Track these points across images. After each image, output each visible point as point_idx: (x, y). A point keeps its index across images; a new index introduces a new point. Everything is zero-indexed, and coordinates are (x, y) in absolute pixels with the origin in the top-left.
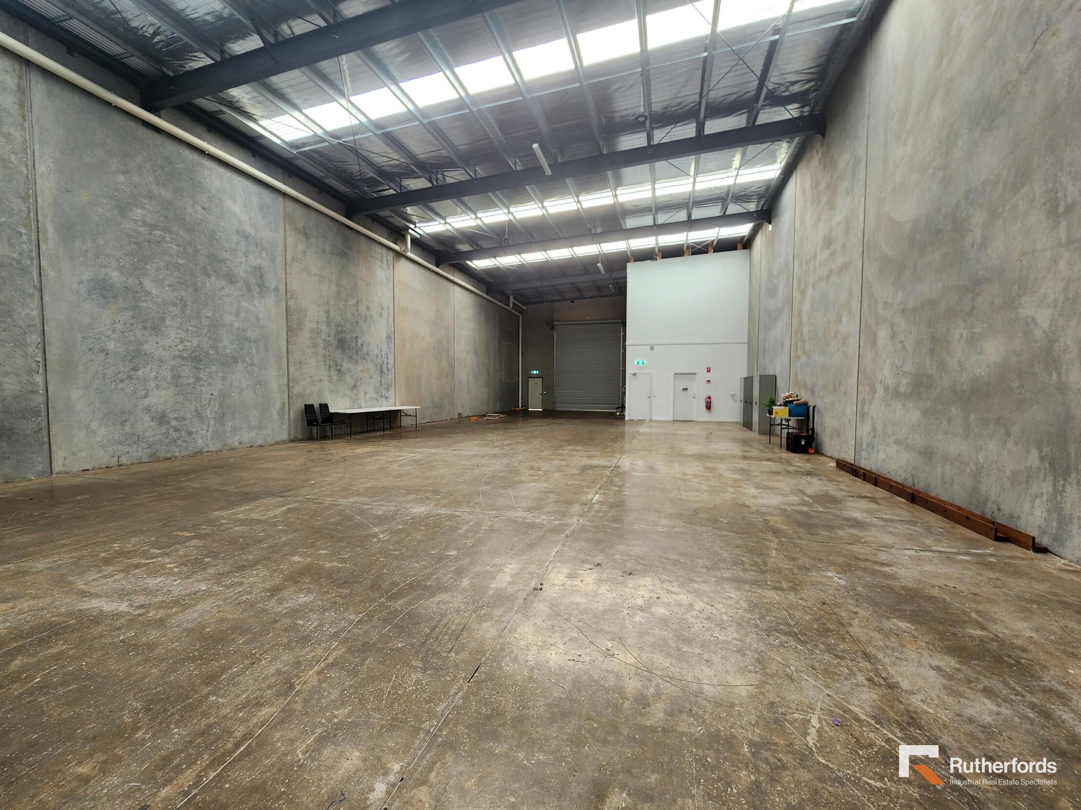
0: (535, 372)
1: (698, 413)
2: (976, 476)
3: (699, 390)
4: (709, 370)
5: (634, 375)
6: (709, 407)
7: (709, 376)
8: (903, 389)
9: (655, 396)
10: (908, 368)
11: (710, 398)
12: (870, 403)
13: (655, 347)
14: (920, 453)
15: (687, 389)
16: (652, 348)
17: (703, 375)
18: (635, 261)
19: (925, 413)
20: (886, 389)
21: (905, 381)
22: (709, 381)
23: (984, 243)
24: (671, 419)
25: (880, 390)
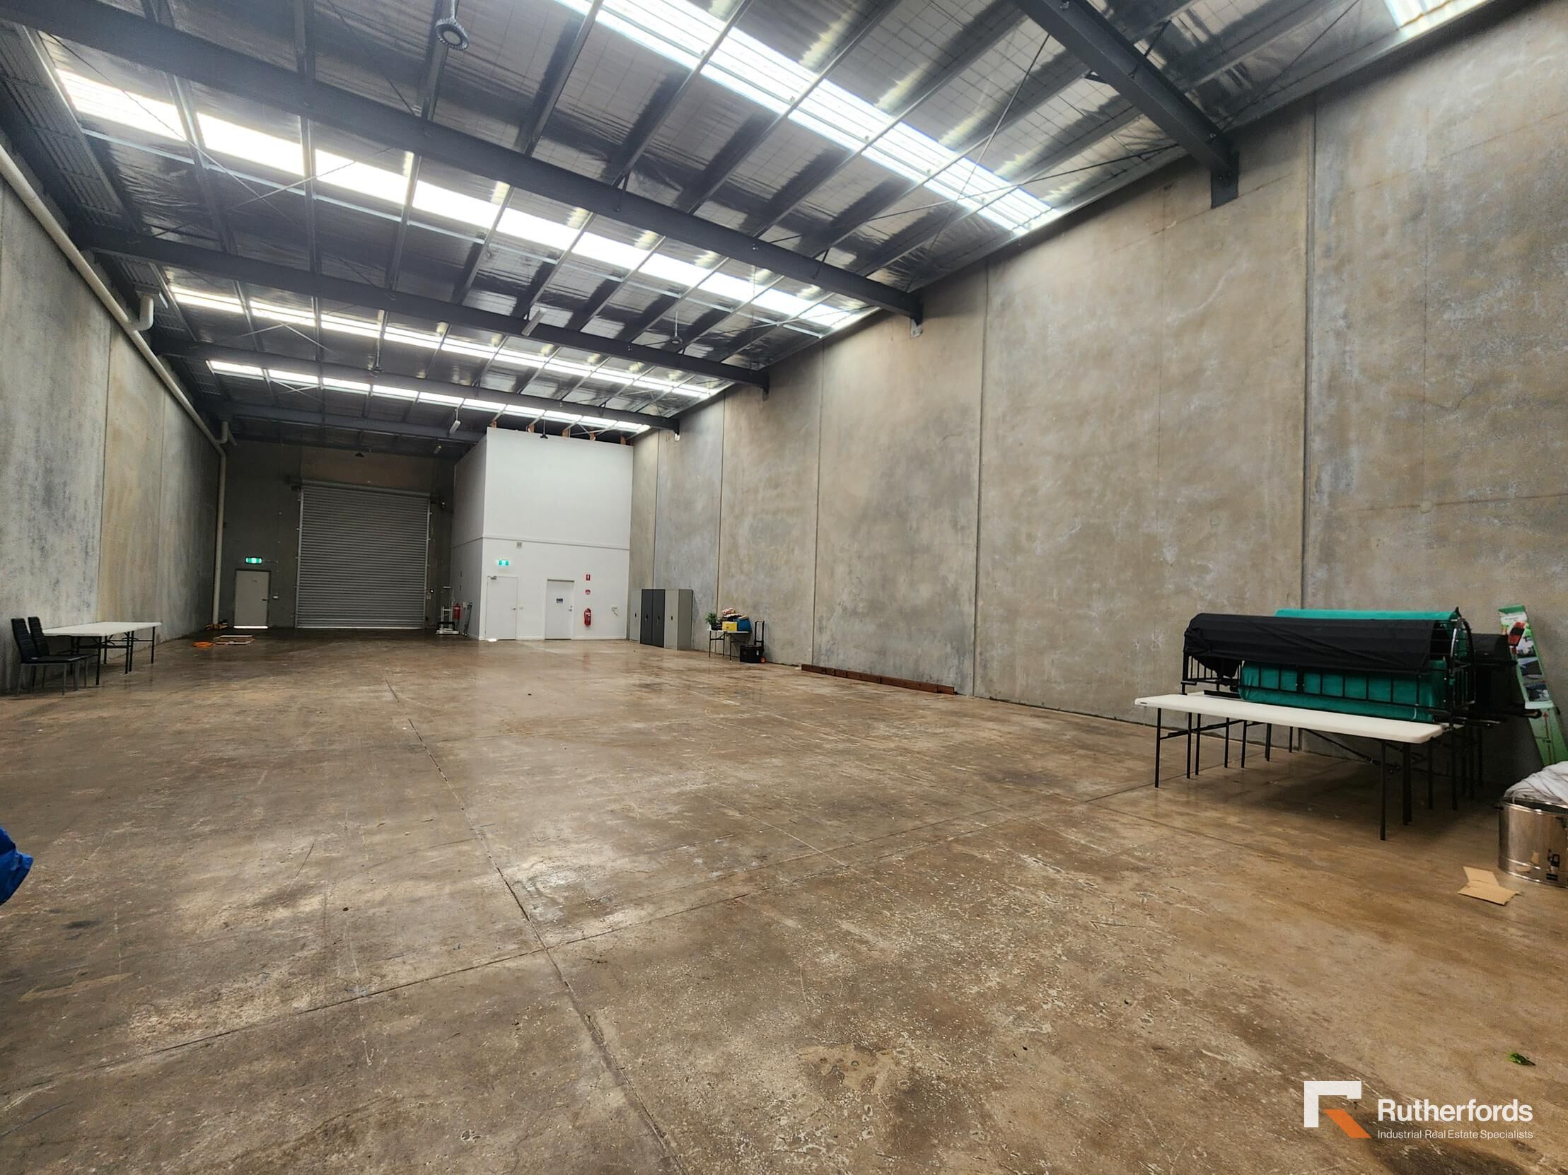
0: (254, 560)
1: (575, 629)
2: (917, 662)
3: (577, 601)
4: (588, 578)
5: (494, 578)
6: (588, 622)
7: (588, 585)
8: (860, 610)
9: (522, 608)
10: (864, 596)
11: (589, 610)
12: (828, 619)
13: (523, 544)
14: (876, 652)
15: (561, 600)
16: (519, 545)
17: (582, 584)
18: (498, 427)
19: (879, 626)
20: (845, 609)
21: (861, 605)
22: (588, 591)
23: (918, 530)
24: (543, 637)
25: (839, 610)
